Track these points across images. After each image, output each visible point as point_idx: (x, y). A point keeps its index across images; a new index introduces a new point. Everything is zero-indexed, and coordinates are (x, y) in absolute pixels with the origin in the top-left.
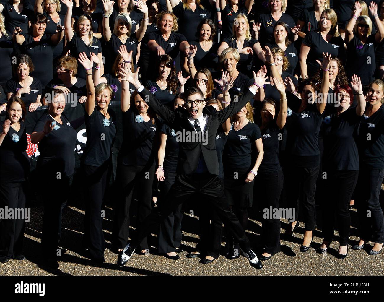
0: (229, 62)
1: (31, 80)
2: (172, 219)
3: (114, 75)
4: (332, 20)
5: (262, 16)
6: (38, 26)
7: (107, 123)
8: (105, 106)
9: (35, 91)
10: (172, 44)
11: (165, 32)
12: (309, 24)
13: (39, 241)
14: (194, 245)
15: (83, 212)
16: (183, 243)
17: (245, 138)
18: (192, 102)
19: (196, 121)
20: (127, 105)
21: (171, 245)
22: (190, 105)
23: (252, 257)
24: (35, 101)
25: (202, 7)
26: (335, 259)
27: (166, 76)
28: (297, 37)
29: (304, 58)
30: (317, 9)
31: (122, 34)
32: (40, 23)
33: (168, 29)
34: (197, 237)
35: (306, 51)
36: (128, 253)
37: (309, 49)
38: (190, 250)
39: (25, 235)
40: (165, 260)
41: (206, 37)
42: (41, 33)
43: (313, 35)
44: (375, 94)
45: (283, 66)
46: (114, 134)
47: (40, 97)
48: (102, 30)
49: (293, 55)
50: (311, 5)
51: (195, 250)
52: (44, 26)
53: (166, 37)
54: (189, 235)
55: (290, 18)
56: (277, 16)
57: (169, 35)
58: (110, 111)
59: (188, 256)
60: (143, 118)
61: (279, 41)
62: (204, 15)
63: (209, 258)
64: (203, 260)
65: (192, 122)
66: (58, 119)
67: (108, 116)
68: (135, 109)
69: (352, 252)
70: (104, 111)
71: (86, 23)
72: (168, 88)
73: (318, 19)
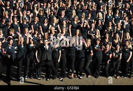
0: (52, 30)
1: (3, 34)
2: (39, 70)
3: (24, 33)
4: (77, 18)
5: (59, 17)
6: (3, 20)
7: (22, 47)
8: (22, 42)
9: (4, 37)
10: (37, 25)
11: (35, 22)
12: (71, 19)
13: (5, 75)
14: (44, 76)
15: (17, 68)
16: (42, 75)
17: (57, 50)
18: (45, 42)
19: (46, 47)
20: (28, 42)
21: (39, 76)
22: (45, 43)
23: (60, 79)
24: (4, 40)
25: (44, 14)
26: (79, 79)
27: (37, 33)
28: (67, 22)
29: (70, 28)
30: (73, 15)
31: (24, 22)
32: (4, 19)
33: (36, 21)
34: (45, 74)
35: (71, 26)
36: (27, 78)
37: (71, 25)
38: (43, 77)
39: (2, 74)
40: (37, 80)
41: (46, 23)
42: (4, 22)
43: (72, 22)
44: (88, 42)
45: (65, 31)
46: (24, 49)
47: (5, 39)
48: (20, 21)
49: (67, 28)
50: (71, 14)
51: (44, 77)
52: (5, 20)
53: (36, 23)
54: (43, 73)
55: (66, 17)
56: (63, 16)
57: (37, 22)
58: (23, 43)
59: (43, 79)
60: (32, 45)
61: (64, 25)
62: (45, 16)
63: (48, 79)
64: (47, 80)
65: (45, 47)
66: (11, 46)
67: (23, 45)
68: (30, 43)
69: (83, 77)
70: (22, 44)
71: (16, 19)
72: (37, 37)
73: (73, 17)
